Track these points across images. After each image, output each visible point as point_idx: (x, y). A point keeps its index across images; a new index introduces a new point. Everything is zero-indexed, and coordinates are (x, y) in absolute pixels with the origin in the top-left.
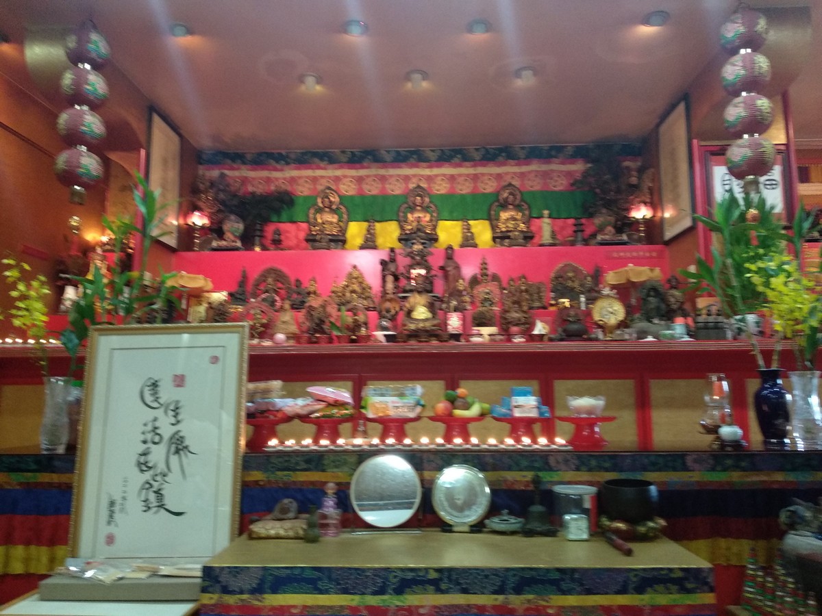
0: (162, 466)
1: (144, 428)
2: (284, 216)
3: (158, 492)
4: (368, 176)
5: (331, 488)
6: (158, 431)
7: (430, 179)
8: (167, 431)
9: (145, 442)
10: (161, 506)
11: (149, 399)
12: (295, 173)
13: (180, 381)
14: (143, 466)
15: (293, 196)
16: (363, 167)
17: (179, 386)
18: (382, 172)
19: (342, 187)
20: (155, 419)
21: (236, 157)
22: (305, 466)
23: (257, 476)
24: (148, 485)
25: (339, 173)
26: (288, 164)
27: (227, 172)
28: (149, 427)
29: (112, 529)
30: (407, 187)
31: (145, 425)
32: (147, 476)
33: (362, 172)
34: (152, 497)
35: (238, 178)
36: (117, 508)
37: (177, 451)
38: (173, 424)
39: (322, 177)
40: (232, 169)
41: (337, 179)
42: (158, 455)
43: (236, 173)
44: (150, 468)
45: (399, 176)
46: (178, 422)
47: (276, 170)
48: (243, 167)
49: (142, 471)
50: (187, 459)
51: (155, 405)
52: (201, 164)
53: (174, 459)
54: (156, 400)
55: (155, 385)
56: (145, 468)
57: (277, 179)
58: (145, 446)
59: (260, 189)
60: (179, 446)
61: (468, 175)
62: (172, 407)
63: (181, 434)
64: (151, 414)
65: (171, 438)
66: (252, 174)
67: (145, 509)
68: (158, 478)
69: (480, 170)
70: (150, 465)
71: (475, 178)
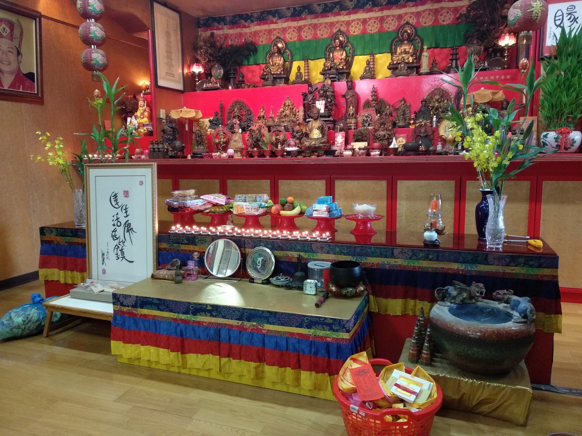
0: (122, 238)
1: (113, 218)
2: (252, 60)
3: (121, 250)
4: (305, 26)
5: (196, 255)
6: (119, 220)
7: (348, 23)
8: (123, 220)
9: (114, 225)
10: (124, 257)
11: (114, 203)
12: (257, 28)
13: (126, 194)
14: (114, 237)
15: (257, 46)
16: (302, 19)
17: (126, 197)
18: (315, 21)
19: (287, 35)
20: (117, 214)
21: (221, 20)
22: (186, 242)
23: (164, 245)
24: (117, 247)
25: (285, 25)
26: (252, 21)
27: (215, 31)
28: (115, 218)
29: (104, 267)
30: (332, 31)
31: (113, 216)
32: (116, 242)
33: (301, 23)
34: (119, 252)
35: (222, 35)
36: (105, 257)
37: (128, 231)
38: (125, 217)
39: (275, 29)
40: (218, 29)
41: (284, 30)
42: (120, 231)
43: (220, 32)
44: (117, 239)
45: (326, 23)
46: (127, 216)
47: (245, 27)
48: (225, 27)
49: (114, 240)
50: (133, 235)
51: (117, 206)
52: (200, 27)
53: (127, 234)
54: (117, 204)
55: (115, 196)
56: (115, 238)
57: (246, 34)
58: (114, 227)
59: (236, 42)
60: (128, 228)
61: (376, 18)
62: (124, 208)
63: (129, 222)
64: (115, 211)
65: (125, 224)
66: (231, 32)
67: (117, 258)
68: (121, 243)
69: (386, 13)
70: (117, 237)
71: (382, 20)
